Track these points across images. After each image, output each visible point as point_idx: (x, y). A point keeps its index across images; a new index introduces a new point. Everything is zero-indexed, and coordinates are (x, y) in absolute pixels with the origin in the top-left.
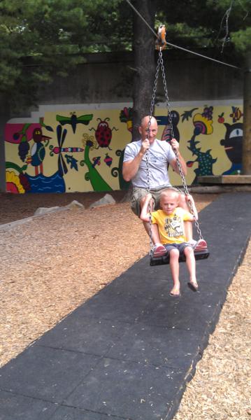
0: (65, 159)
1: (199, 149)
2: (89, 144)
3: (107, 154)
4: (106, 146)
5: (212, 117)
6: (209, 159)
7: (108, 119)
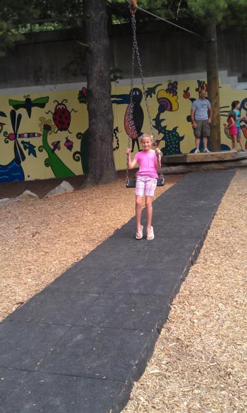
0: (22, 146)
1: (165, 127)
2: (47, 128)
3: (67, 138)
4: (66, 129)
5: (177, 93)
6: (176, 137)
7: (66, 101)
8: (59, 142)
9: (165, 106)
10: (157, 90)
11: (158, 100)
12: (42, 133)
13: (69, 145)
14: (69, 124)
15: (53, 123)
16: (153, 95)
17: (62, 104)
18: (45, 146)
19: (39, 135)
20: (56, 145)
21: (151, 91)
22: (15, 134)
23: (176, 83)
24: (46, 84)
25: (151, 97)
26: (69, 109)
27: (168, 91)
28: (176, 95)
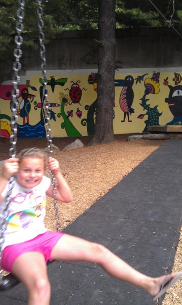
1: (149, 105)
2: (65, 100)
3: (78, 109)
4: (78, 102)
5: (159, 81)
6: (156, 113)
7: (79, 81)
8: (72, 111)
9: (149, 90)
10: (144, 78)
11: (145, 85)
12: (60, 104)
13: (79, 114)
14: (80, 99)
15: (69, 97)
16: (141, 81)
17: (76, 84)
18: (62, 113)
19: (59, 105)
20: (70, 113)
21: (140, 79)
22: (42, 103)
23: (159, 73)
24: (66, 68)
25: (140, 82)
26: (81, 88)
27: (153, 79)
28: (158, 82)
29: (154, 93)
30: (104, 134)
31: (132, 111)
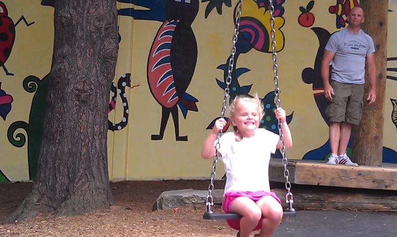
5: (283, 10)
9: (251, 37)
16: (224, 7)
28: (281, 15)
29: (265, 49)
30: (71, 181)
31: (190, 104)
